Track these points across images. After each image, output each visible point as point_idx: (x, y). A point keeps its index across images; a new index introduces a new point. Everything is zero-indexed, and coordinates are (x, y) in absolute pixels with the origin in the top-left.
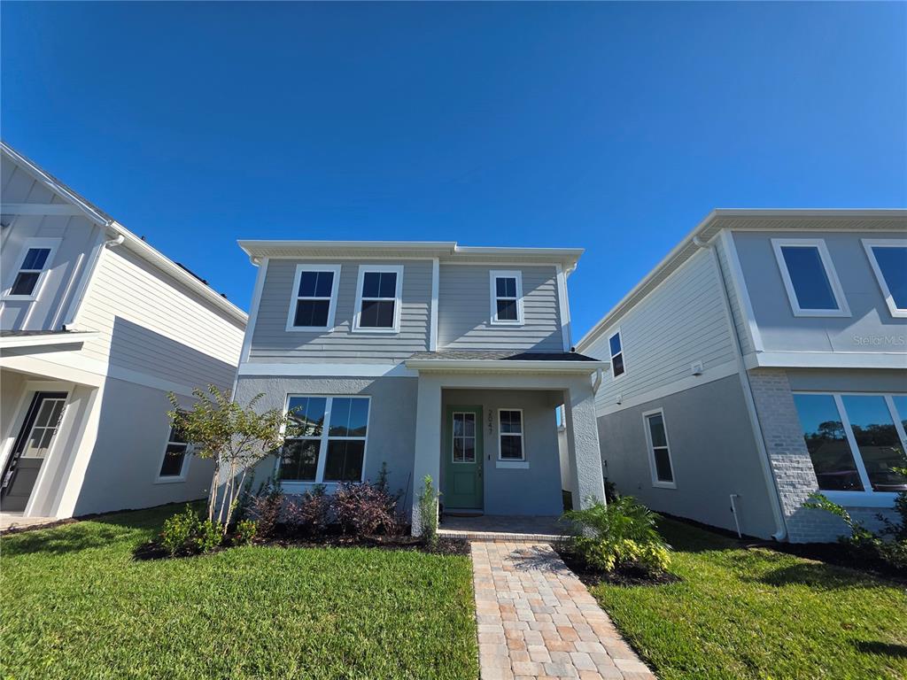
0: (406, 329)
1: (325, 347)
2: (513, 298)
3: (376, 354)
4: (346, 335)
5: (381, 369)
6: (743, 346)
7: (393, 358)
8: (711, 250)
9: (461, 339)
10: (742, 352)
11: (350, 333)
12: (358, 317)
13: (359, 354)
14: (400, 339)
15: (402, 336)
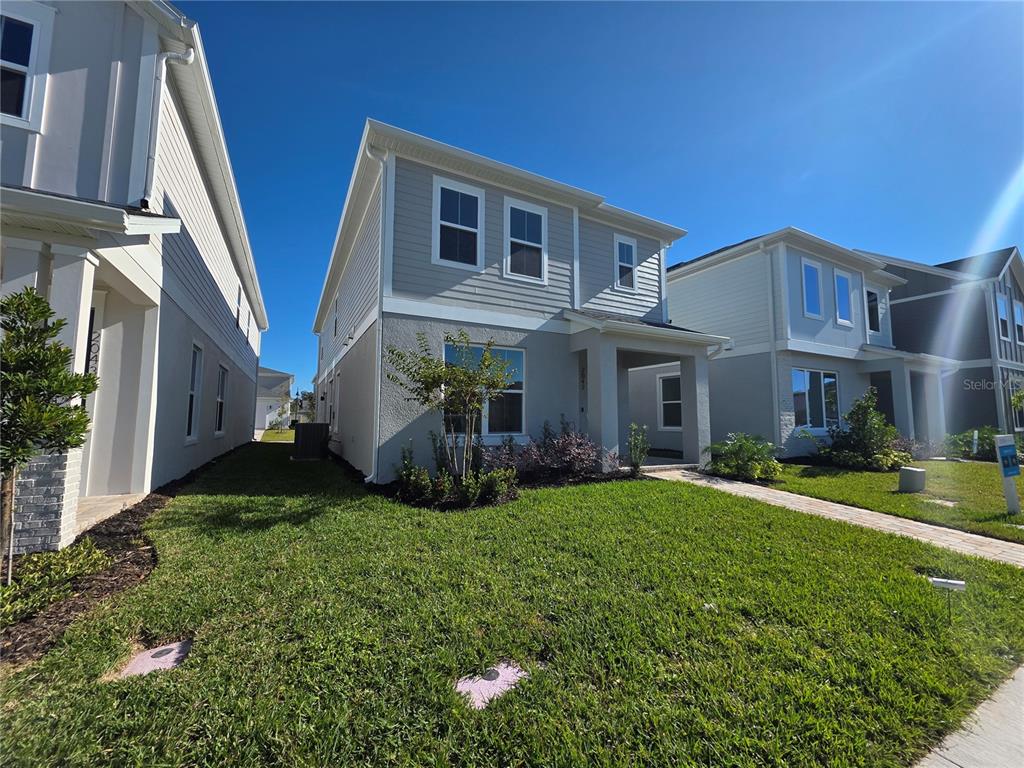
0: (555, 283)
1: (478, 291)
2: (630, 266)
3: (528, 306)
4: (496, 279)
5: (534, 323)
6: (777, 334)
7: (543, 312)
8: (769, 256)
9: (593, 300)
10: (776, 339)
11: (501, 277)
12: (507, 261)
13: (512, 303)
14: (548, 292)
15: (551, 289)
